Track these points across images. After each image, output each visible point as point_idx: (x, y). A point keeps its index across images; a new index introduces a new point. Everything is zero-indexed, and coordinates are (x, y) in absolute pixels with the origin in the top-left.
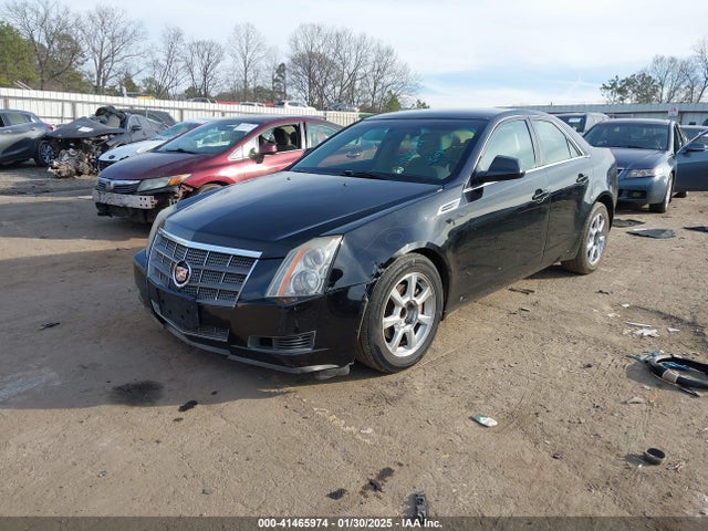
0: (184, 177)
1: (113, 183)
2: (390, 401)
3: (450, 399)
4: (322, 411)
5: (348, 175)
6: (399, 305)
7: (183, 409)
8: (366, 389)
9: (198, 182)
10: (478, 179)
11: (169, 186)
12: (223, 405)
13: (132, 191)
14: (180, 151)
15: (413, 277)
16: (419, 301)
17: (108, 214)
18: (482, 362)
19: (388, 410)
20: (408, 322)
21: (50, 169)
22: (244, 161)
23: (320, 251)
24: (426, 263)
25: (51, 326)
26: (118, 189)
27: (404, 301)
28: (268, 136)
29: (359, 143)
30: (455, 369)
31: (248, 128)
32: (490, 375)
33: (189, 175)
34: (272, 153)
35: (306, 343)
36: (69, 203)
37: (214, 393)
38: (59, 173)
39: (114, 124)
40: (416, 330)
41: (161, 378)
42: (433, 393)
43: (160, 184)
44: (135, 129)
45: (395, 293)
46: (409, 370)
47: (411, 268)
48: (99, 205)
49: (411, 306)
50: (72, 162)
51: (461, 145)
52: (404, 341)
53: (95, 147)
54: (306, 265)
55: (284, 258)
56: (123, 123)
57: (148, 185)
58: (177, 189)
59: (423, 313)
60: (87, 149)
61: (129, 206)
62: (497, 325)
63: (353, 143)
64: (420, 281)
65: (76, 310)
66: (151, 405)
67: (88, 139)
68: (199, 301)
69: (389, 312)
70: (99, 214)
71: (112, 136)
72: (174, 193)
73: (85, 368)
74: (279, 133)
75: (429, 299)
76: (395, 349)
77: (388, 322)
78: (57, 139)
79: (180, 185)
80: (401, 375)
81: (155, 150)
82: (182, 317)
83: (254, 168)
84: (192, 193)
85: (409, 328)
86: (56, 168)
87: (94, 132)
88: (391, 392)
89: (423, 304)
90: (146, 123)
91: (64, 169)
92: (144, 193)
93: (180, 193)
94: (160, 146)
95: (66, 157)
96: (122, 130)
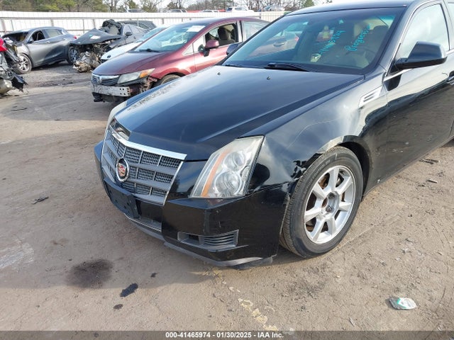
0: (150, 71)
1: (101, 77)
2: (311, 291)
3: (371, 291)
4: (247, 304)
5: (272, 67)
6: (320, 198)
7: (125, 293)
8: (288, 277)
9: (161, 74)
10: (397, 66)
11: (139, 79)
12: (159, 289)
13: (114, 83)
14: (149, 51)
15: (334, 170)
16: (340, 191)
17: (101, 100)
18: (398, 243)
19: (310, 303)
20: (329, 210)
21: (74, 67)
22: (194, 55)
23: (240, 152)
24: (348, 156)
25: (41, 200)
26: (105, 82)
27: (325, 193)
28: (214, 33)
29: (283, 35)
30: (373, 252)
31: (197, 29)
32: (407, 259)
33: (154, 69)
34: (216, 47)
35: (230, 240)
36: (81, 92)
37: (153, 275)
38: (80, 69)
39: (113, 32)
40: (336, 217)
41: (112, 257)
42: (353, 283)
43: (133, 77)
44: (128, 35)
45: (317, 188)
46: (329, 254)
47: (333, 161)
48: (94, 94)
49: (332, 196)
50: (88, 61)
51: (370, 31)
52: (325, 228)
53: (102, 49)
54: (229, 166)
55: (207, 160)
56: (120, 31)
57: (126, 78)
58: (145, 81)
59: (343, 200)
60: (97, 51)
61: (113, 94)
62: (408, 199)
63: (279, 35)
64: (341, 171)
65: (64, 184)
66: (99, 288)
67: (97, 44)
68: (136, 195)
69: (311, 206)
70: (95, 101)
71: (112, 41)
72: (143, 84)
73: (56, 244)
74: (222, 31)
75: (349, 188)
76: (316, 238)
77: (309, 215)
78: (78, 46)
79: (148, 77)
80: (322, 259)
81: (132, 51)
82: (125, 207)
83: (201, 60)
84: (156, 82)
85: (330, 216)
86: (78, 66)
87: (101, 38)
88: (312, 280)
89: (344, 194)
90: (135, 30)
91: (83, 66)
92: (122, 85)
93: (148, 84)
94: (136, 47)
95: (84, 58)
96: (119, 36)
